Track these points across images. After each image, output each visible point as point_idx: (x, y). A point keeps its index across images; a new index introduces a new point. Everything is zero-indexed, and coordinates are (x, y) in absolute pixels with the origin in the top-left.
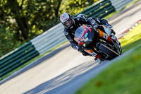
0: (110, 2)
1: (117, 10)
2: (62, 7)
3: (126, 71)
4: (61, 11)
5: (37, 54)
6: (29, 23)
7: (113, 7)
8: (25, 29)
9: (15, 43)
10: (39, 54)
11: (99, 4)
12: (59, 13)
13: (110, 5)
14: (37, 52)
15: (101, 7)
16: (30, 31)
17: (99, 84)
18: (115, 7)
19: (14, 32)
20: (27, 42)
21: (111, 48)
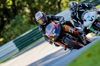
9: (29, 26)
17: (89, 55)
19: (29, 18)
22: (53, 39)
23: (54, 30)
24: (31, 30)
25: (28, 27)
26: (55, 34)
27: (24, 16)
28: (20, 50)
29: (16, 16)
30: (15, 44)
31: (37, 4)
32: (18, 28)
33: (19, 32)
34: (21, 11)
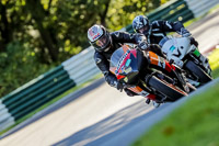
0: (185, 3)
1: (198, 17)
2: (112, 11)
3: (210, 111)
4: (109, 18)
5: (72, 85)
6: (61, 36)
7: (190, 12)
8: (54, 46)
9: (38, 68)
10: (74, 85)
11: (168, 7)
12: (107, 20)
13: (186, 8)
14: (72, 81)
15: (172, 12)
16: (61, 50)
17: (169, 132)
18: (194, 12)
19: (36, 50)
20: (57, 65)
21: (170, 82)
22: (126, 80)
23: (129, 61)
24: (41, 77)
25: (34, 69)
26: (130, 70)
27: (26, 45)
28: (16, 119)
29: (10, 46)
30: (7, 107)
31: (55, 18)
32: (12, 71)
33: (16, 81)
34: (20, 34)
